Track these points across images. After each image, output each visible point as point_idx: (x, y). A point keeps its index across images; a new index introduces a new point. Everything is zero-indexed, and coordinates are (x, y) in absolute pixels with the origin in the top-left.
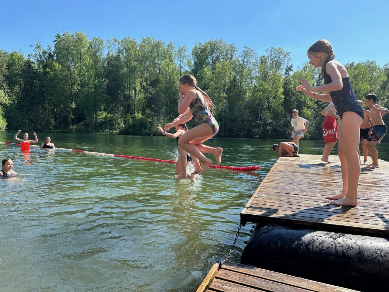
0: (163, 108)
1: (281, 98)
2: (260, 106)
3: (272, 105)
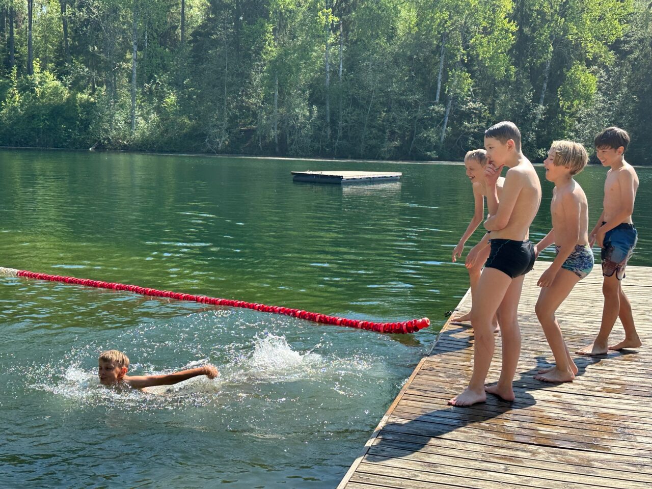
0: (128, 56)
1: (507, 31)
2: (443, 56)
3: (478, 55)
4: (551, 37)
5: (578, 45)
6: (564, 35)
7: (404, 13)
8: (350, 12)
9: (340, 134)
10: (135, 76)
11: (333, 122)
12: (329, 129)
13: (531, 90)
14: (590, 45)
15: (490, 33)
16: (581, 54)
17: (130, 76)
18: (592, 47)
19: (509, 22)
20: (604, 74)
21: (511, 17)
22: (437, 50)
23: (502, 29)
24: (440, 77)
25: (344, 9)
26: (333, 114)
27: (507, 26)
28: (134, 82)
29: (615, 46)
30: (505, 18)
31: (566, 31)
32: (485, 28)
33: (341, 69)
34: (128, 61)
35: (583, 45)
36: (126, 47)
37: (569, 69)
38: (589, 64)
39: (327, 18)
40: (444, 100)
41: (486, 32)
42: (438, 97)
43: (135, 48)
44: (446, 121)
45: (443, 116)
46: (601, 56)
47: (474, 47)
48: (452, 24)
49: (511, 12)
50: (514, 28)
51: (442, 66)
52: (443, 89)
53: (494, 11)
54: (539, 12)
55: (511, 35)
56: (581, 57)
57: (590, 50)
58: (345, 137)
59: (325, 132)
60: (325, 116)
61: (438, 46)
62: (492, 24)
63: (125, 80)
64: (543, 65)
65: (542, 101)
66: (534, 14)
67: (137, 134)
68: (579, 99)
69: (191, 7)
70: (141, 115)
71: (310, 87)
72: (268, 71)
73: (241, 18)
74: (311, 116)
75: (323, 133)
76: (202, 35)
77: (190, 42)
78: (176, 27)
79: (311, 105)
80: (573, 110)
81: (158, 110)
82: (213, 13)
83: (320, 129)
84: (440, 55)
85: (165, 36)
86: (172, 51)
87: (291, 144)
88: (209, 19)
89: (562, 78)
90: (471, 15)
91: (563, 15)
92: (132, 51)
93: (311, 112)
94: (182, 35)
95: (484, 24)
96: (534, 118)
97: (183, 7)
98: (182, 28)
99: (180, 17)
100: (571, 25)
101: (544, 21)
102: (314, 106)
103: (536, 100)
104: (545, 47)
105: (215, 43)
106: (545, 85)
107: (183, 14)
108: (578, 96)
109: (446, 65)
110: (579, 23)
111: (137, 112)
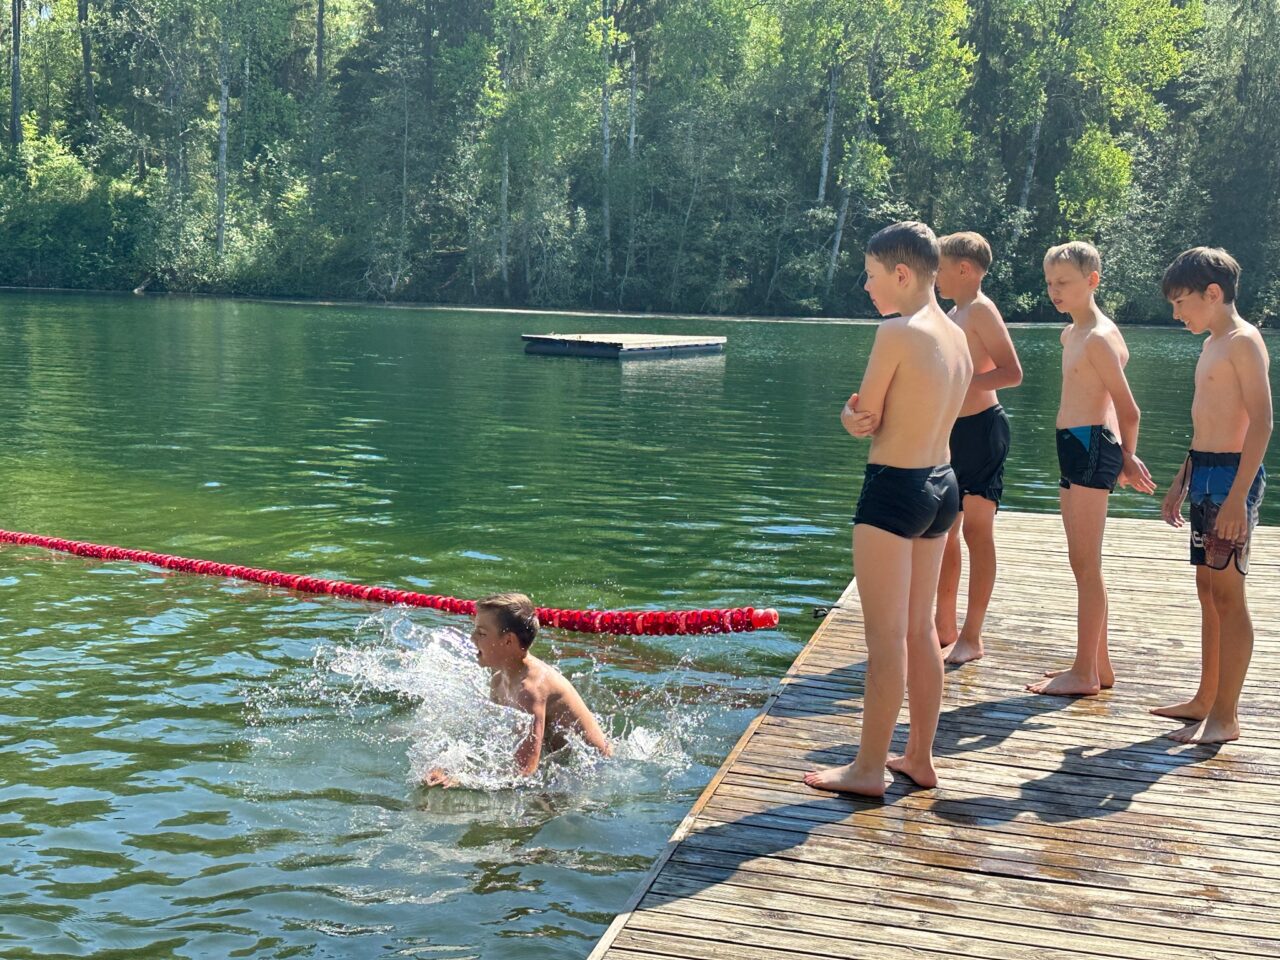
1: (956, 63)
2: (832, 112)
3: (900, 110)
4: (1043, 76)
5: (1095, 92)
6: (1067, 73)
7: (756, 28)
8: (649, 23)
9: (631, 262)
10: (224, 146)
11: (617, 239)
12: (609, 252)
13: (1005, 179)
14: (1118, 91)
15: (923, 67)
16: (1101, 109)
17: (215, 148)
18: (1122, 96)
19: (961, 45)
20: (1145, 148)
21: (965, 36)
22: (820, 101)
23: (948, 60)
24: (826, 152)
25: (639, 17)
26: (616, 224)
27: (957, 52)
28: (224, 159)
29: (1167, 94)
30: (954, 37)
31: (1071, 62)
32: (914, 57)
33: (633, 136)
34: (211, 116)
35: (1104, 91)
36: (209, 89)
37: (1077, 138)
38: (1116, 129)
39: (605, 34)
40: (834, 197)
41: (918, 64)
42: (822, 192)
43: (225, 91)
44: (839, 238)
45: (833, 229)
46: (1139, 113)
47: (893, 95)
48: (851, 49)
49: (966, 25)
50: (969, 56)
51: (829, 131)
52: (833, 177)
53: (932, 23)
54: (1021, 26)
55: (964, 71)
56: (1100, 117)
57: (1118, 101)
58: (640, 268)
59: (602, 260)
60: (601, 228)
61: (823, 92)
62: (929, 50)
63: (205, 155)
64: (1027, 130)
65: (1024, 200)
66: (1011, 31)
67: (228, 263)
68: (1097, 196)
69: (336, 11)
70: (238, 224)
71: (573, 170)
72: (490, 139)
73: (436, 33)
74: (573, 229)
75: (597, 262)
76: (359, 66)
77: (335, 80)
78: (307, 51)
79: (573, 205)
80: (1085, 218)
81: (271, 214)
82: (382, 22)
83: (590, 252)
84: (827, 110)
85: (284, 69)
86: (299, 99)
87: (534, 282)
88: (372, 36)
89: (1064, 155)
90: (888, 30)
91: (1065, 32)
92: (218, 95)
93: (573, 219)
94: (320, 68)
95: (913, 49)
96: (1010, 234)
97: (321, 11)
98: (319, 52)
99: (314, 31)
100: (1081, 51)
101: (1029, 42)
102: (579, 209)
103: (1013, 198)
104: (1031, 94)
105: (384, 83)
106: (1031, 170)
107: (320, 25)
108: (1094, 190)
109: (839, 129)
110: (1098, 49)
111: (230, 218)
